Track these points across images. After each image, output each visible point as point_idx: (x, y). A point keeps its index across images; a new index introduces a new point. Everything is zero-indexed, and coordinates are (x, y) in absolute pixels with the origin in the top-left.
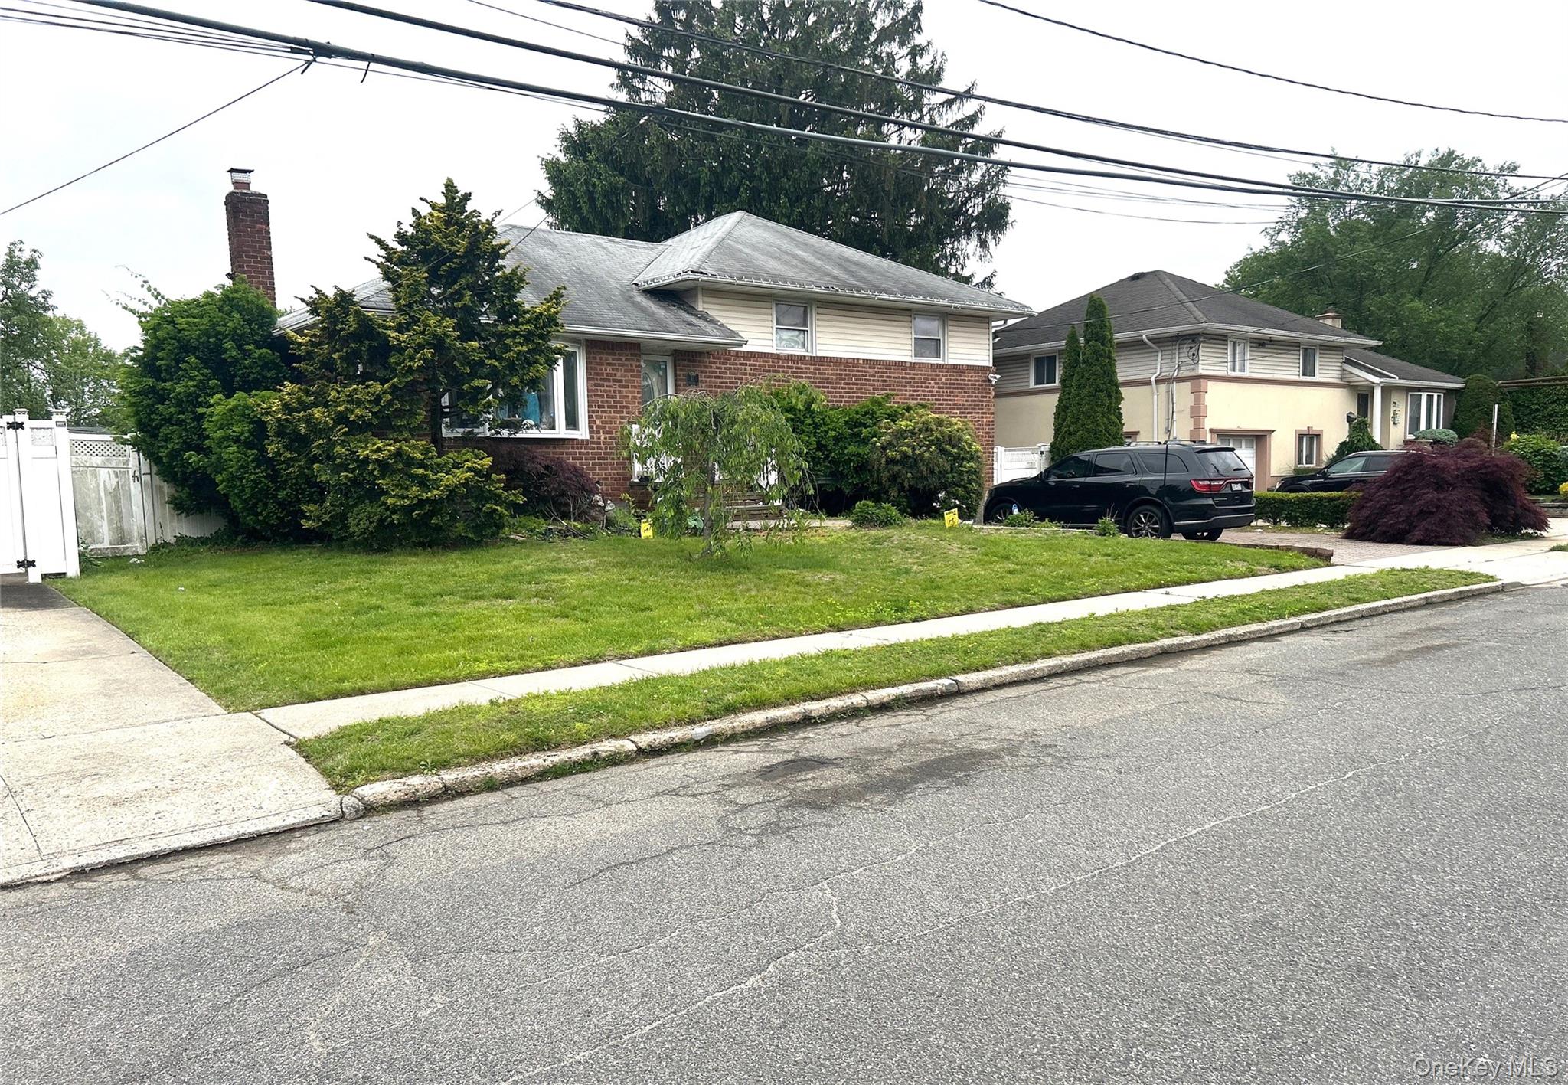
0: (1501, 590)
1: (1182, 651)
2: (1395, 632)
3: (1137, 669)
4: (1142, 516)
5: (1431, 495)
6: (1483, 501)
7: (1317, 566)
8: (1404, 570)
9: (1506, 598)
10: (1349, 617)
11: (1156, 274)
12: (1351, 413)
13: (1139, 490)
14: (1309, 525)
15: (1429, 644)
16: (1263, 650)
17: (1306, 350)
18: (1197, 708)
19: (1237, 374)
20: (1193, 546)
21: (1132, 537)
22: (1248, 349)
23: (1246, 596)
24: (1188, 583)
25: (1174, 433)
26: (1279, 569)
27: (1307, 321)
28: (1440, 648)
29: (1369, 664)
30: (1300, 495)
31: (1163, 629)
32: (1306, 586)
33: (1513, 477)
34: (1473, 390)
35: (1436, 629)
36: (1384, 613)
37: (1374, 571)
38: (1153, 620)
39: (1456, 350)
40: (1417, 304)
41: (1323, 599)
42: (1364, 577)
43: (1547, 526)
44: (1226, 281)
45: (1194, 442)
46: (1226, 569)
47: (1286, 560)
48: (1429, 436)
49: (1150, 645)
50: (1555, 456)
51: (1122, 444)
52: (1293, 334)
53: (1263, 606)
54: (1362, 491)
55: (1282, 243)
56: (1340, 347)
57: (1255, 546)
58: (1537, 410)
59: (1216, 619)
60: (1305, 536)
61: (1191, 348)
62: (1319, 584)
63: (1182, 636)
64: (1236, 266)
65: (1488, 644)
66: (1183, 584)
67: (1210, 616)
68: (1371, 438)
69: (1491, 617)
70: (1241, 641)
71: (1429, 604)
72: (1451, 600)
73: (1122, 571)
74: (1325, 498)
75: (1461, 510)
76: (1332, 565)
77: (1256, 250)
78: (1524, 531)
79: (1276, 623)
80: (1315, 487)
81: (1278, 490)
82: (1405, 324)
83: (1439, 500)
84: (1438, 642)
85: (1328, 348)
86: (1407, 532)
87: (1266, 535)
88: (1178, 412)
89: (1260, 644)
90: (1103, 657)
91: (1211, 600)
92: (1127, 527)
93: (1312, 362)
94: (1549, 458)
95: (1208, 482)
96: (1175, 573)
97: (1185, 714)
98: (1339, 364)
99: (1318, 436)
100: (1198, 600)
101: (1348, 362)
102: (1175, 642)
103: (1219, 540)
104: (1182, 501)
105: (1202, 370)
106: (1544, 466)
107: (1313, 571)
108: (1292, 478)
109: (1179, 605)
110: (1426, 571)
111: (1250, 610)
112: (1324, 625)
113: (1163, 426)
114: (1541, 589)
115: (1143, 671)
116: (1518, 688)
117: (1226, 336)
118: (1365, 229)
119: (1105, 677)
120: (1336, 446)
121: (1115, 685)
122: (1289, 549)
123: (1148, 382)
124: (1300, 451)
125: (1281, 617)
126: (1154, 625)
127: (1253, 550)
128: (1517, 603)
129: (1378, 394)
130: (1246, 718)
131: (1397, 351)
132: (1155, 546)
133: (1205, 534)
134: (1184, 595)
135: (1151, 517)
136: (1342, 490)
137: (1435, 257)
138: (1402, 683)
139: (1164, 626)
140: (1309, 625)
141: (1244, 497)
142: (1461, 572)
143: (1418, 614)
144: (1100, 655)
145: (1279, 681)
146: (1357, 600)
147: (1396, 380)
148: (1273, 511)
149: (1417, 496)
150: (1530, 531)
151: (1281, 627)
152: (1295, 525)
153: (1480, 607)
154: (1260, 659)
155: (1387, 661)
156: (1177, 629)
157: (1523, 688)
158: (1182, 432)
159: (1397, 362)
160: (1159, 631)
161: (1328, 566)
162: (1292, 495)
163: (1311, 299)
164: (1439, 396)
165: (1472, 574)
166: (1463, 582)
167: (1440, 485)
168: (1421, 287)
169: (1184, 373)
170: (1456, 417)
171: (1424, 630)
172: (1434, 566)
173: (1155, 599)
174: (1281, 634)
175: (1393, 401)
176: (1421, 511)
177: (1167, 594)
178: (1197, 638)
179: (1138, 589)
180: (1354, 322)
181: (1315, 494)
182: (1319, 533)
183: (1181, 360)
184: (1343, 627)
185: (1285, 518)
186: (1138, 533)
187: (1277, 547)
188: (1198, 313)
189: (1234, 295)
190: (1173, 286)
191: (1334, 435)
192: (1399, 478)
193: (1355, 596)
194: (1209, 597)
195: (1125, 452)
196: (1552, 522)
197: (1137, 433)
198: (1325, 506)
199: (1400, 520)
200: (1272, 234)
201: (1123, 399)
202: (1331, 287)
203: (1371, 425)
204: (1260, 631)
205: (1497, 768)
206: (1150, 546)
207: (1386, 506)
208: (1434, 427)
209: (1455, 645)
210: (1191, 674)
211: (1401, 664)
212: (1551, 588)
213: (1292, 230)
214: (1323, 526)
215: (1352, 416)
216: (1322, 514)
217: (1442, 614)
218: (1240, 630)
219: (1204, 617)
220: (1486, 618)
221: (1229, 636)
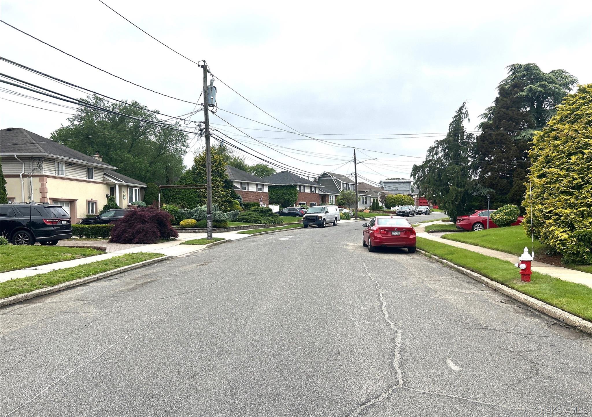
0: (166, 259)
1: (46, 294)
2: (134, 278)
3: (25, 305)
4: (20, 235)
5: (140, 226)
6: (157, 228)
7: (100, 254)
8: (133, 254)
9: (169, 262)
10: (116, 273)
11: (19, 130)
12: (108, 194)
13: (18, 223)
14: (95, 238)
15: (146, 281)
16: (83, 290)
17: (89, 169)
18: (57, 319)
19: (60, 176)
20: (46, 248)
21: (16, 245)
22: (64, 166)
23: (72, 268)
24: (45, 264)
25: (33, 199)
26: (85, 256)
27: (89, 157)
28: (150, 282)
29: (126, 291)
30: (90, 225)
31: (36, 285)
32: (97, 262)
33: (167, 219)
34: (150, 188)
35: (148, 275)
36: (128, 271)
37: (123, 254)
38: (31, 282)
39: (143, 174)
40: (129, 155)
41: (105, 267)
42: (119, 257)
43: (178, 236)
44: (51, 137)
45: (44, 203)
46: (62, 257)
47: (88, 252)
48: (136, 204)
49: (30, 293)
50: (178, 212)
51: (7, 203)
52: (83, 162)
53: (80, 272)
54: (115, 224)
55: (75, 125)
56: (102, 168)
57: (74, 247)
58: (171, 196)
59: (61, 279)
60: (93, 242)
61: (39, 163)
62: (103, 261)
63: (45, 287)
64: (56, 132)
65: (166, 279)
66: (43, 265)
67: (58, 278)
68: (116, 204)
69: (165, 269)
70: (72, 287)
71: (144, 266)
72: (151, 264)
73: (12, 261)
74: (100, 227)
75: (151, 231)
76: (106, 253)
77: (65, 126)
78: (171, 238)
79: (87, 278)
80: (96, 223)
81: (81, 224)
82: (125, 162)
83: (143, 227)
84: (149, 280)
85: (97, 168)
86: (133, 239)
87: (77, 242)
88: (33, 190)
89: (81, 288)
90: (6, 302)
91: (57, 271)
92: (12, 240)
93: (92, 174)
94: (176, 213)
95: (51, 220)
96: (39, 260)
97: (51, 323)
98: (102, 175)
99: (95, 202)
100: (51, 271)
101: (105, 174)
102: (43, 291)
103: (57, 244)
104: (39, 228)
105: (44, 173)
106: (175, 215)
107: (99, 255)
108: (86, 219)
109: (42, 274)
110: (141, 254)
111: (75, 274)
112: (106, 277)
113: (27, 195)
114: (179, 258)
115: (28, 306)
116: (179, 293)
117: (55, 160)
118: (109, 125)
119: (8, 311)
120: (103, 207)
121: (14, 314)
122: (88, 247)
123: (18, 176)
124: (89, 208)
125: (89, 275)
126: (32, 284)
127: (73, 248)
128: (173, 263)
129: (117, 187)
130: (79, 320)
131: (123, 172)
132: (28, 249)
133: (51, 242)
134: (44, 269)
135: (24, 236)
136: (107, 223)
137: (134, 140)
138: (140, 297)
139: (36, 284)
140: (100, 278)
141: (68, 227)
142: (153, 253)
143: (141, 270)
144: (5, 301)
145: (91, 302)
146: (118, 266)
147: (124, 183)
148: (80, 232)
149: (135, 226)
150: (173, 238)
151: (89, 279)
152: (89, 238)
153: (161, 266)
154: (82, 294)
155: (133, 289)
156: (43, 285)
157: (181, 294)
158: (36, 199)
159: (123, 176)
160: (34, 286)
161: (105, 253)
162: (87, 226)
163: (89, 149)
164: (139, 190)
165: (157, 254)
166: (154, 257)
167: (143, 222)
168: (130, 149)
169: (36, 173)
170: (145, 198)
171: (144, 276)
172: (144, 252)
173: (30, 272)
174: (89, 283)
175: (123, 190)
176: (137, 232)
177: (36, 269)
178: (53, 288)
179: (21, 268)
180: (107, 160)
181: (96, 225)
182: (99, 240)
183: (34, 168)
184: (114, 277)
185: (84, 235)
186: (18, 243)
187: (83, 247)
188: (41, 149)
189: (56, 143)
190: (28, 136)
191: (102, 203)
192: (128, 219)
193: (117, 265)
194: (56, 269)
195: (9, 207)
196: (180, 234)
197: (14, 198)
198: (101, 230)
199: (130, 234)
200: (72, 121)
201: (6, 183)
202: (97, 145)
203: (116, 199)
204: (80, 282)
205: (178, 325)
206: (25, 249)
207: (124, 229)
208: (138, 201)
209: (155, 280)
210: (52, 304)
211: (138, 290)
212: (182, 257)
213: (79, 121)
214: (100, 238)
215: (108, 195)
216: (100, 233)
217: (149, 269)
218: (72, 282)
219: (55, 278)
220: (164, 270)
221: (67, 286)
